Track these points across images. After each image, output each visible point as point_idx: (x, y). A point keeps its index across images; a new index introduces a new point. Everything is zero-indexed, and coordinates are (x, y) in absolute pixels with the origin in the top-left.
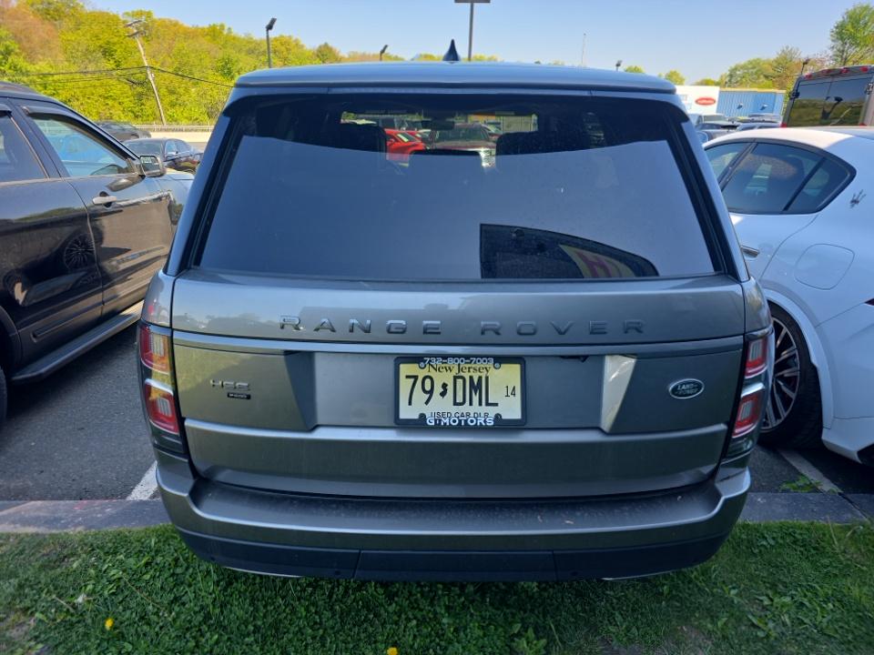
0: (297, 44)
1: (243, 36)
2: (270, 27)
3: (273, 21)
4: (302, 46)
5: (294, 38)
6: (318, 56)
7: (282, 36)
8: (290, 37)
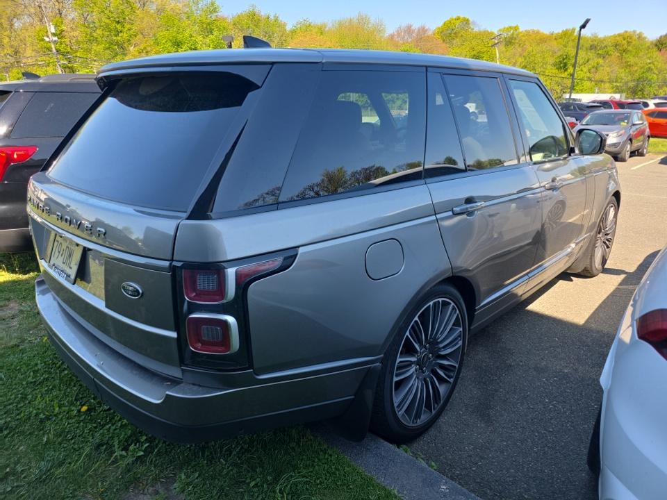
0: (640, 37)
1: (590, 35)
2: (583, 26)
3: (587, 21)
4: (645, 38)
5: (638, 32)
6: (656, 45)
7: (626, 32)
8: (634, 32)
